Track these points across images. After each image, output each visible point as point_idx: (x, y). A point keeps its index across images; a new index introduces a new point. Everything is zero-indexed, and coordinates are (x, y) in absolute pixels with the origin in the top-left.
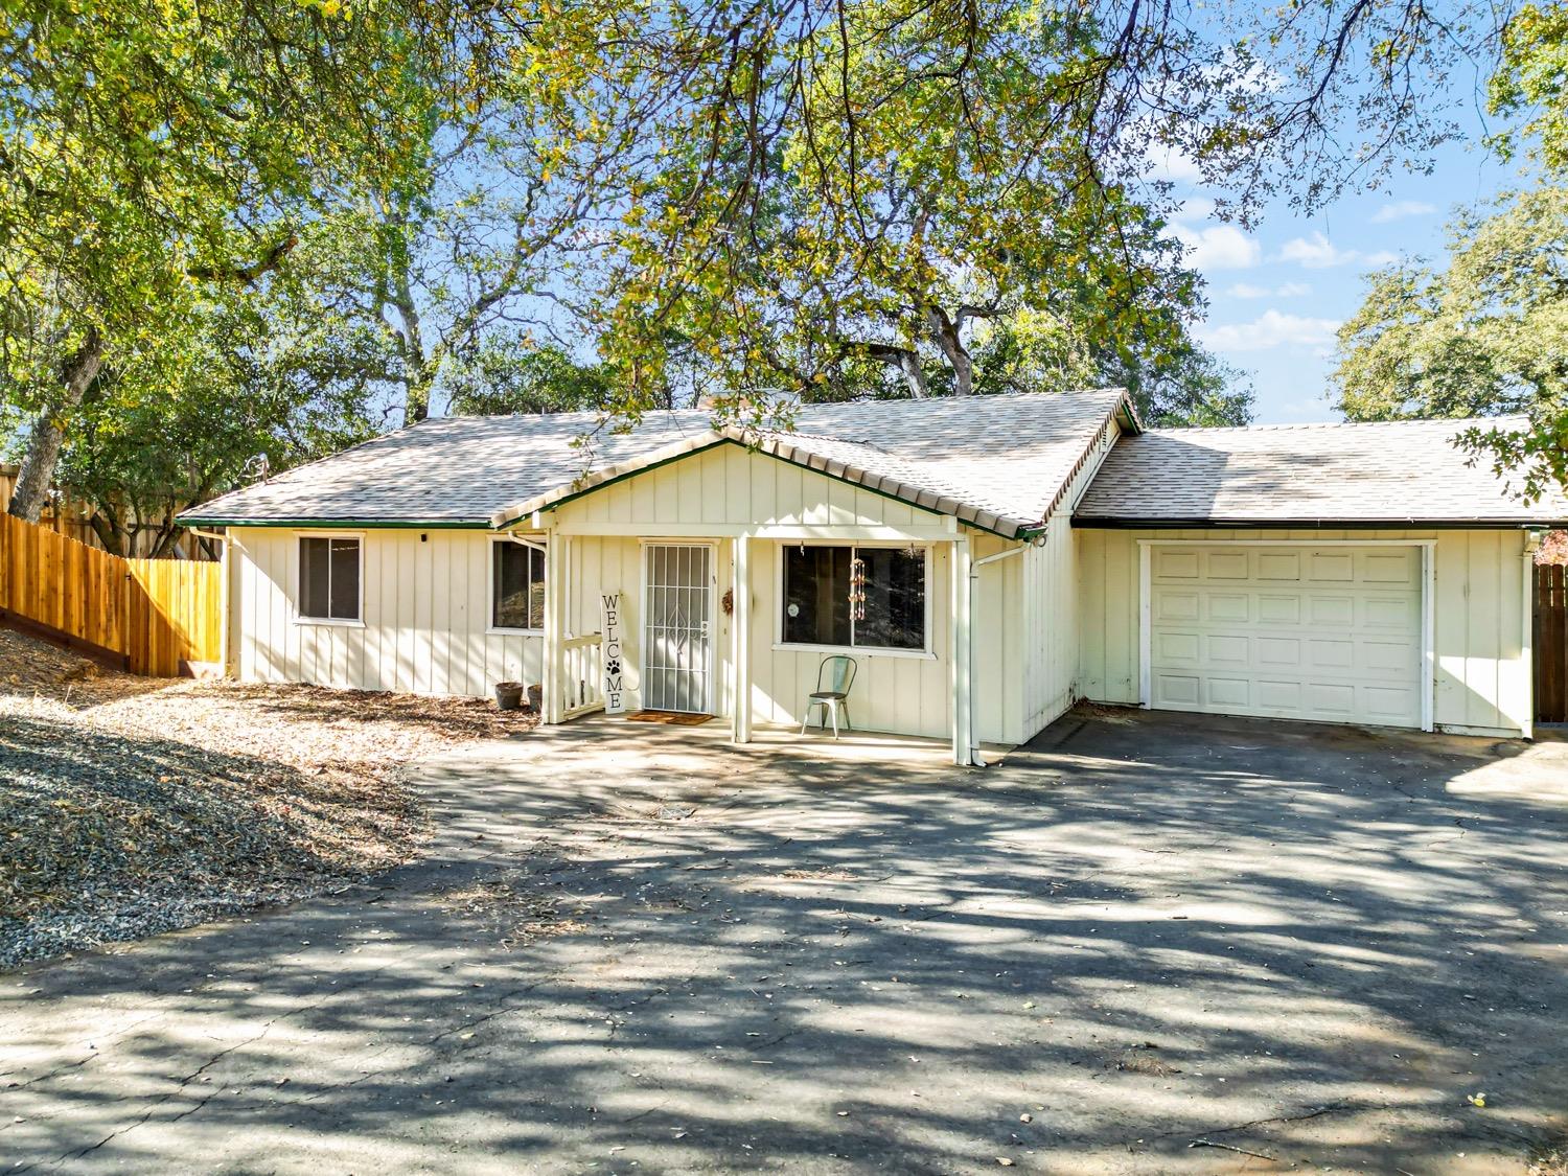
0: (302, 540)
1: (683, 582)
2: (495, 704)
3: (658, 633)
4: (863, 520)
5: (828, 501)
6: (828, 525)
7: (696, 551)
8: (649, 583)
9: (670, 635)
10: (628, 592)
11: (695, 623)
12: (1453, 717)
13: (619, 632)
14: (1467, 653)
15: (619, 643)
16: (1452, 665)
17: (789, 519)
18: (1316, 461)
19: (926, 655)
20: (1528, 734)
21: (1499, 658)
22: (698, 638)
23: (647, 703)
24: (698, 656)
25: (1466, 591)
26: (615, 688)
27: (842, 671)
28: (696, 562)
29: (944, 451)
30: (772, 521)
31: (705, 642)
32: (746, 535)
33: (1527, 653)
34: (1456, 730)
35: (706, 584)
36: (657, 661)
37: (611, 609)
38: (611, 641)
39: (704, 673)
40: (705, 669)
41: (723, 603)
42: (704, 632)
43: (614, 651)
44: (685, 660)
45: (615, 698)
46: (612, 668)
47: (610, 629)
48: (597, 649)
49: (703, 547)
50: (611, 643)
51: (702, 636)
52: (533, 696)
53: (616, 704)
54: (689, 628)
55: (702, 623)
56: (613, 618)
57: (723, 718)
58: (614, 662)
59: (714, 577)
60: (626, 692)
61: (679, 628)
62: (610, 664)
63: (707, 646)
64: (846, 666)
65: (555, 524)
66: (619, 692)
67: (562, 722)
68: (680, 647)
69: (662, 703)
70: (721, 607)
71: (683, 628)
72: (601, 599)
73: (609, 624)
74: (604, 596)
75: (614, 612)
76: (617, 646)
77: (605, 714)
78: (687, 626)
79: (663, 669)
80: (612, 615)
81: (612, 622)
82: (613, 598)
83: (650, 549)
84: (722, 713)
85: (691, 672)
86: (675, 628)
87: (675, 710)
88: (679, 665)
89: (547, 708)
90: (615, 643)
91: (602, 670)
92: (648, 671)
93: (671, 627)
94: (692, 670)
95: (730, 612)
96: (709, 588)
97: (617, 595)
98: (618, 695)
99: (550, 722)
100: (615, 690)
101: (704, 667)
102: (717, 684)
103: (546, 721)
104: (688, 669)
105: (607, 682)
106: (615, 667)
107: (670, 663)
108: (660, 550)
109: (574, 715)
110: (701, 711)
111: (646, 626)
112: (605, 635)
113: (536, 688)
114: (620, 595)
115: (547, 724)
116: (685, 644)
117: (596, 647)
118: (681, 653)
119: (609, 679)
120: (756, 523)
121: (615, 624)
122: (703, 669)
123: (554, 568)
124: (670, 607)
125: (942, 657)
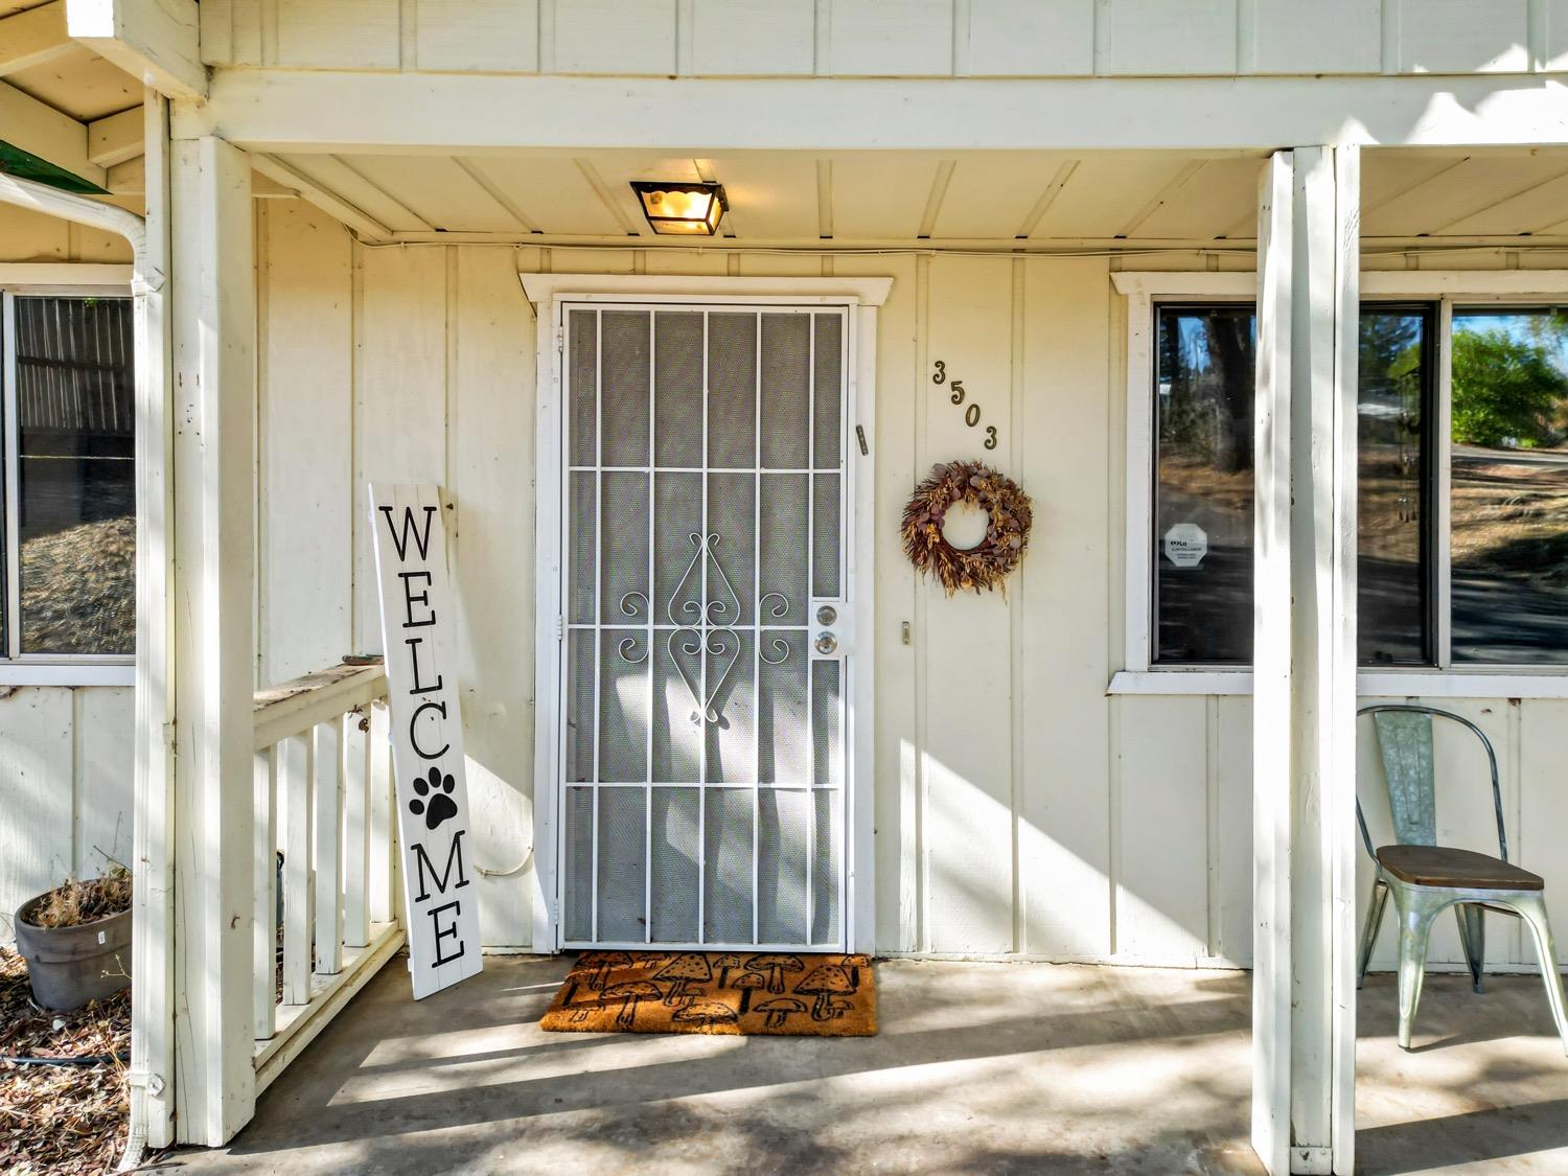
1: (730, 448)
3: (626, 654)
8: (580, 451)
9: (676, 659)
10: (469, 493)
13: (448, 654)
15: (446, 695)
23: (576, 922)
24: (796, 736)
26: (440, 881)
30: (1515, 59)
31: (828, 677)
32: (1359, 136)
37: (413, 561)
38: (417, 690)
39: (821, 796)
40: (826, 780)
41: (906, 524)
42: (827, 641)
43: (432, 732)
44: (739, 752)
45: (446, 920)
46: (426, 800)
47: (413, 642)
48: (364, 726)
49: (813, 311)
50: (419, 700)
51: (813, 655)
52: (66, 944)
53: (449, 946)
54: (757, 628)
55: (815, 605)
56: (425, 598)
57: (913, 964)
58: (434, 774)
59: (859, 429)
60: (487, 885)
61: (714, 627)
62: (420, 786)
63: (837, 692)
64: (1431, 740)
65: (210, 70)
66: (458, 894)
67: (247, 1113)
68: (716, 703)
69: (643, 921)
70: (895, 545)
71: (732, 627)
72: (374, 518)
73: (410, 624)
74: (387, 509)
75: (428, 574)
76: (442, 708)
77: (409, 1000)
78: (747, 618)
79: (643, 790)
80: (418, 586)
81: (420, 612)
82: (420, 518)
83: (581, 323)
84: (897, 941)
85: (766, 796)
86: (695, 627)
87: (700, 946)
88: (714, 770)
89: (164, 1068)
90: (433, 697)
91: (386, 805)
92: (577, 800)
93: (678, 627)
94: (773, 785)
95: (931, 560)
96: (842, 471)
97: (434, 502)
98: (457, 904)
99: (182, 1139)
100: (442, 889)
101: (821, 773)
102: (876, 832)
103: (160, 1139)
104: (753, 784)
105: (407, 858)
106: (438, 797)
107: (675, 764)
108: (627, 326)
109: (297, 1033)
110: (813, 942)
111: (567, 627)
112: (394, 669)
113: (98, 900)
114: (450, 507)
115: (175, 1148)
116: (738, 691)
117: (358, 718)
118: (723, 723)
119: (419, 848)
120: (1419, 70)
121: (433, 622)
122: (816, 782)
123: (201, 325)
124: (673, 552)
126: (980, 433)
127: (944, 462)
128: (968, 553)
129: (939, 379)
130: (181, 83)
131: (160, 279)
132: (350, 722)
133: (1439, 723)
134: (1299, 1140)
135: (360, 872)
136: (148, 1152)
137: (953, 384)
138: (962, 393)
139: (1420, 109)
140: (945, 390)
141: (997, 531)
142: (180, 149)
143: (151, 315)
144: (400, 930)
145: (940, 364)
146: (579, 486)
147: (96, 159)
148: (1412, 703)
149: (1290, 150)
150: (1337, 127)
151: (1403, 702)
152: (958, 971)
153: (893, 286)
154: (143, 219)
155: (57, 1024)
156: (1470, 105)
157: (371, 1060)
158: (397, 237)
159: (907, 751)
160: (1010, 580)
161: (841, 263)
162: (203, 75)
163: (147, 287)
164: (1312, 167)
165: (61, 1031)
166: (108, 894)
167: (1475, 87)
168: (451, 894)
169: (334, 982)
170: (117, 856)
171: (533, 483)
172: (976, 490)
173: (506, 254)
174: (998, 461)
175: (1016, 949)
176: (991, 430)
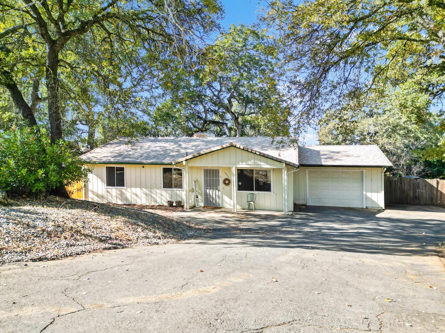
0: (107, 167)
1: (213, 177)
2: (167, 206)
3: (207, 188)
4: (262, 163)
5: (254, 159)
6: (254, 165)
7: (216, 170)
8: (205, 177)
9: (210, 189)
10: (199, 179)
11: (216, 186)
12: (369, 205)
13: (197, 189)
14: (372, 192)
15: (198, 191)
16: (369, 194)
17: (245, 163)
18: (338, 153)
19: (272, 193)
20: (384, 208)
21: (378, 193)
22: (217, 190)
23: (205, 204)
24: (217, 194)
25: (372, 180)
27: (252, 197)
28: (216, 173)
29: (266, 149)
30: (241, 163)
31: (219, 191)
33: (383, 192)
34: (370, 208)
35: (219, 178)
36: (207, 195)
37: (195, 183)
41: (223, 182)
43: (197, 193)
48: (193, 192)
50: (196, 191)
52: (178, 203)
54: (215, 188)
55: (218, 186)
59: (220, 176)
60: (200, 202)
62: (196, 196)
65: (187, 164)
68: (213, 191)
69: (209, 205)
71: (213, 187)
74: (194, 180)
77: (196, 207)
79: (209, 197)
80: (196, 185)
83: (204, 170)
84: (223, 206)
87: (212, 206)
88: (213, 196)
91: (194, 197)
92: (205, 198)
93: (210, 187)
101: (219, 196)
103: (186, 209)
104: (215, 197)
107: (210, 195)
108: (207, 170)
110: (218, 206)
111: (204, 187)
114: (197, 180)
118: (213, 193)
119: (196, 199)
120: (237, 163)
121: (197, 187)
124: (210, 183)
125: (275, 193)
126: (227, 177)
128: (227, 184)
133: (254, 194)
138: (227, 174)
139: (237, 165)
140: (225, 174)
141: (229, 182)
142: (186, 167)
144: (195, 204)
145: (225, 172)
146: (205, 179)
149: (232, 167)
150: (234, 166)
151: (252, 193)
152: (227, 208)
153: (222, 169)
154: (183, 168)
155: (178, 207)
157: (194, 208)
159: (224, 195)
160: (229, 185)
163: (184, 171)
166: (180, 202)
168: (198, 202)
170: (181, 199)
171: (202, 179)
173: (201, 168)
174: (229, 178)
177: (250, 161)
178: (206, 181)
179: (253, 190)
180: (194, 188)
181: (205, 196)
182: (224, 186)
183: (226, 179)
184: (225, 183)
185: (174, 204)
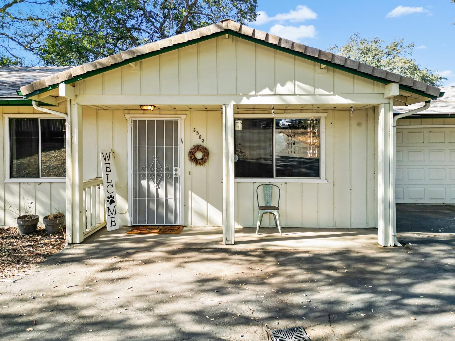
1: (160, 142)
2: (19, 232)
3: (142, 177)
4: (319, 91)
5: (294, 79)
6: (294, 95)
7: (168, 123)
8: (135, 143)
9: (151, 177)
10: (117, 150)
11: (169, 169)
13: (113, 177)
15: (113, 183)
17: (266, 91)
19: (321, 181)
22: (171, 178)
23: (135, 220)
24: (171, 190)
26: (112, 213)
27: (269, 193)
28: (169, 130)
30: (253, 93)
31: (176, 180)
32: (233, 103)
35: (176, 143)
36: (141, 194)
37: (107, 161)
38: (108, 182)
39: (175, 200)
40: (176, 197)
41: (189, 155)
42: (176, 174)
43: (110, 189)
44: (162, 193)
45: (113, 219)
46: (109, 200)
47: (107, 175)
48: (99, 188)
49: (173, 120)
50: (108, 184)
51: (174, 176)
52: (52, 222)
53: (113, 224)
54: (165, 172)
55: (174, 168)
56: (109, 167)
57: (190, 227)
58: (111, 196)
59: (181, 139)
60: (120, 215)
61: (157, 172)
62: (108, 198)
63: (178, 182)
64: (272, 189)
65: (76, 95)
66: (115, 216)
67: (82, 240)
68: (158, 185)
69: (146, 221)
70: (187, 158)
71: (160, 172)
72: (101, 155)
73: (107, 172)
74: (103, 153)
75: (110, 164)
76: (112, 185)
77: (107, 231)
78: (163, 170)
79: (146, 199)
80: (108, 166)
81: (108, 170)
82: (108, 154)
83: (135, 122)
84: (188, 223)
85: (166, 200)
86: (154, 172)
87: (155, 224)
88: (158, 196)
89: (71, 232)
90: (111, 184)
91: (103, 202)
92: (135, 201)
93: (151, 172)
94: (167, 198)
95: (193, 161)
96: (178, 146)
97: (111, 152)
98: (115, 217)
99: (73, 243)
100: (112, 214)
101: (175, 196)
102: (184, 205)
103: (70, 242)
104: (164, 198)
105: (107, 209)
106: (111, 200)
107: (151, 195)
108: (142, 123)
109: (89, 233)
110: (174, 224)
111: (133, 172)
112: (104, 179)
113: (56, 216)
114: (113, 152)
115: (73, 244)
116: (161, 182)
117: (98, 187)
118: (159, 188)
119: (108, 207)
120: (241, 94)
121: (110, 171)
122: (175, 197)
123: (75, 129)
124: (150, 160)
125: (331, 181)
126: (201, 140)
127: (195, 145)
128: (199, 160)
129: (195, 131)
130: (73, 98)
131: (70, 123)
132: (97, 187)
133: (274, 187)
134: (227, 239)
135: (99, 212)
136: (69, 244)
137: (197, 132)
138: (198, 133)
139: (241, 99)
140: (196, 133)
141: (204, 156)
142: (72, 106)
143: (68, 128)
144: (106, 223)
145: (195, 129)
146: (135, 149)
147: (57, 102)
148: (270, 183)
149: (225, 105)
150: (230, 101)
151: (268, 183)
152: (197, 227)
153: (186, 116)
154: (67, 115)
155: (51, 235)
156: (248, 99)
157: (100, 237)
158: (104, 109)
159: (190, 192)
160: (206, 164)
161: (178, 112)
162: (75, 96)
163: (68, 124)
164: (228, 107)
165: (51, 236)
166: (58, 216)
167: (248, 96)
168: (114, 215)
169: (95, 227)
170: (59, 210)
171: (127, 148)
172: (200, 149)
173: (122, 111)
174: (204, 145)
175: (207, 224)
176: (203, 139)
177: (283, 85)
178: (138, 154)
179: (271, 176)
180: (103, 174)
181: (135, 195)
182: (191, 166)
183: (197, 148)
184: (192, 157)
185: (41, 225)
